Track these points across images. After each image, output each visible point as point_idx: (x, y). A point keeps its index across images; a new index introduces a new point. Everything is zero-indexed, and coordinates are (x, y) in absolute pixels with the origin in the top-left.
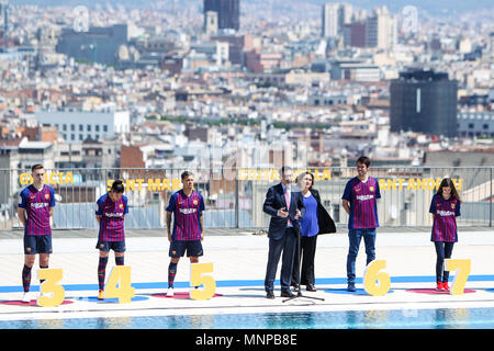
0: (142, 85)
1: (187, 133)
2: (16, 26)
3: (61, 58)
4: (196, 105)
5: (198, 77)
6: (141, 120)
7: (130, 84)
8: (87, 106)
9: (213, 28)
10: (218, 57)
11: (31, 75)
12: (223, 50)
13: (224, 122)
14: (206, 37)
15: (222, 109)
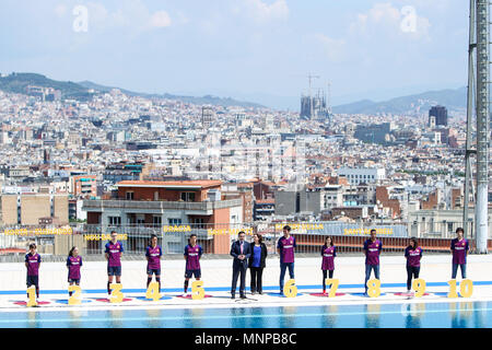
0: (396, 154)
1: (415, 180)
2: (335, 124)
3: (356, 141)
4: (422, 164)
5: (424, 150)
6: (393, 172)
7: (390, 154)
8: (366, 165)
9: (433, 125)
10: (435, 140)
11: (340, 149)
12: (438, 136)
13: (435, 173)
14: (429, 129)
15: (435, 166)
